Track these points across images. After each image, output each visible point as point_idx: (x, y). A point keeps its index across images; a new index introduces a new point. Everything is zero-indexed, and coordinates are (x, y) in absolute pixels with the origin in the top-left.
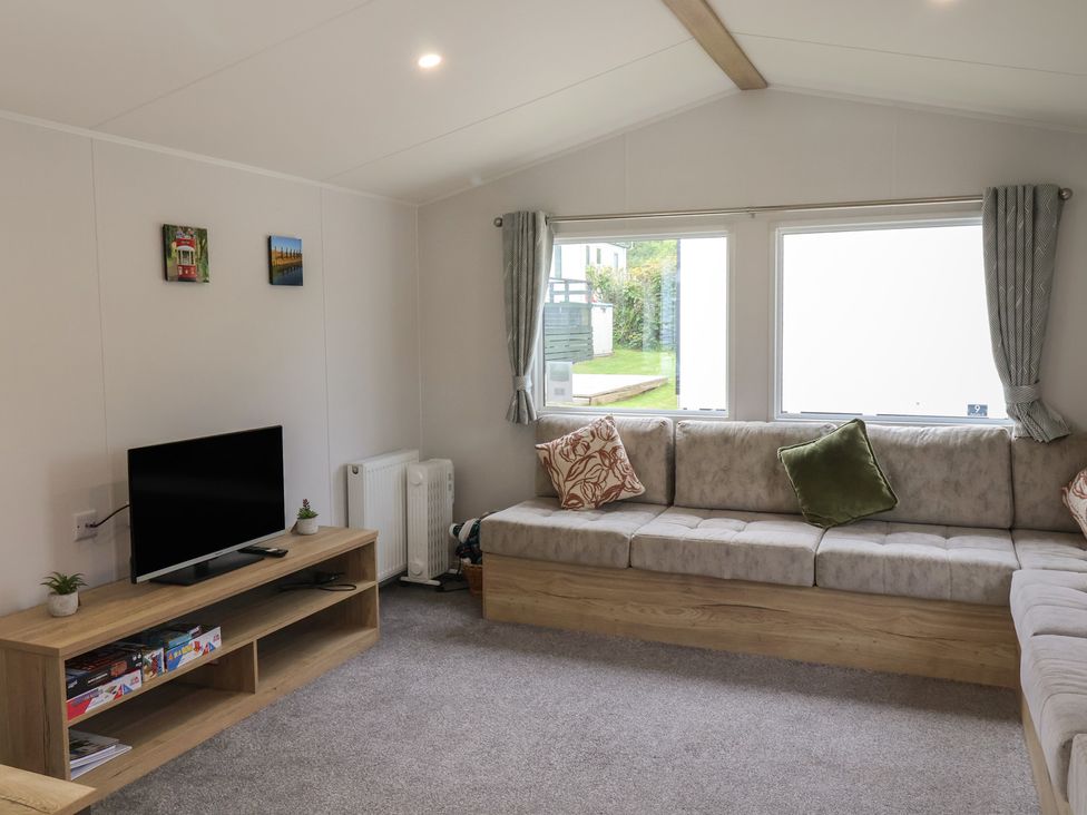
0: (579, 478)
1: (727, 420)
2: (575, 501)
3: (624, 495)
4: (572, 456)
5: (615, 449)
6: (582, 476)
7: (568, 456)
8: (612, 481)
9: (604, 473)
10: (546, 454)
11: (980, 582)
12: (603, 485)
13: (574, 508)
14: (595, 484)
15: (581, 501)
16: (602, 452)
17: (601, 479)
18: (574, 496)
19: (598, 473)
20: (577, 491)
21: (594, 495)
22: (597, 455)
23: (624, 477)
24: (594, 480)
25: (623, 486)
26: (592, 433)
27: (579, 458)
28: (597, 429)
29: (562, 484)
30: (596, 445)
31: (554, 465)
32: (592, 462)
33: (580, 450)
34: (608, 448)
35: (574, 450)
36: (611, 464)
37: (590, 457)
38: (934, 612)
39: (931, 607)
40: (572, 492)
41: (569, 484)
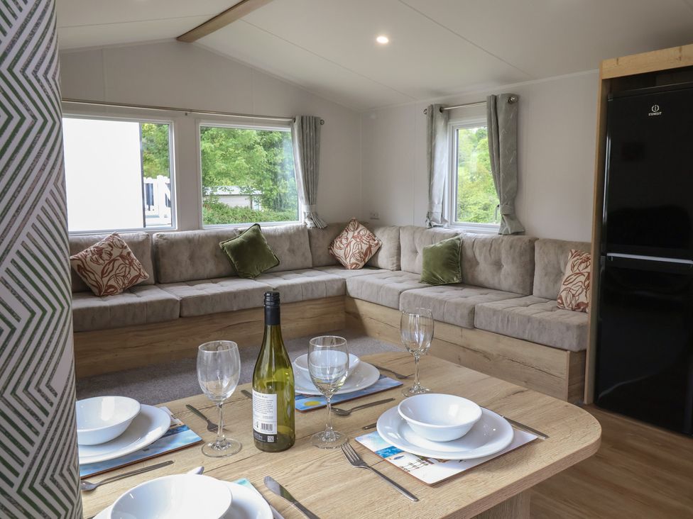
0: (111, 274)
1: (177, 231)
2: (112, 290)
3: (140, 280)
4: (101, 261)
5: (129, 253)
6: (113, 273)
7: (98, 261)
8: (134, 273)
9: (128, 269)
10: (80, 263)
11: (336, 287)
12: (129, 276)
13: (112, 294)
14: (123, 276)
15: (116, 288)
16: (121, 256)
17: (127, 273)
18: (111, 286)
19: (124, 269)
20: (112, 282)
21: (124, 283)
22: (119, 258)
23: (140, 270)
24: (123, 274)
25: (139, 275)
26: (110, 245)
27: (106, 262)
28: (112, 242)
29: (99, 280)
30: (116, 252)
31: (88, 268)
32: (117, 264)
33: (105, 256)
34: (125, 253)
35: (101, 256)
36: (130, 263)
37: (115, 260)
38: (319, 304)
39: (313, 303)
40: (109, 283)
41: (105, 280)
